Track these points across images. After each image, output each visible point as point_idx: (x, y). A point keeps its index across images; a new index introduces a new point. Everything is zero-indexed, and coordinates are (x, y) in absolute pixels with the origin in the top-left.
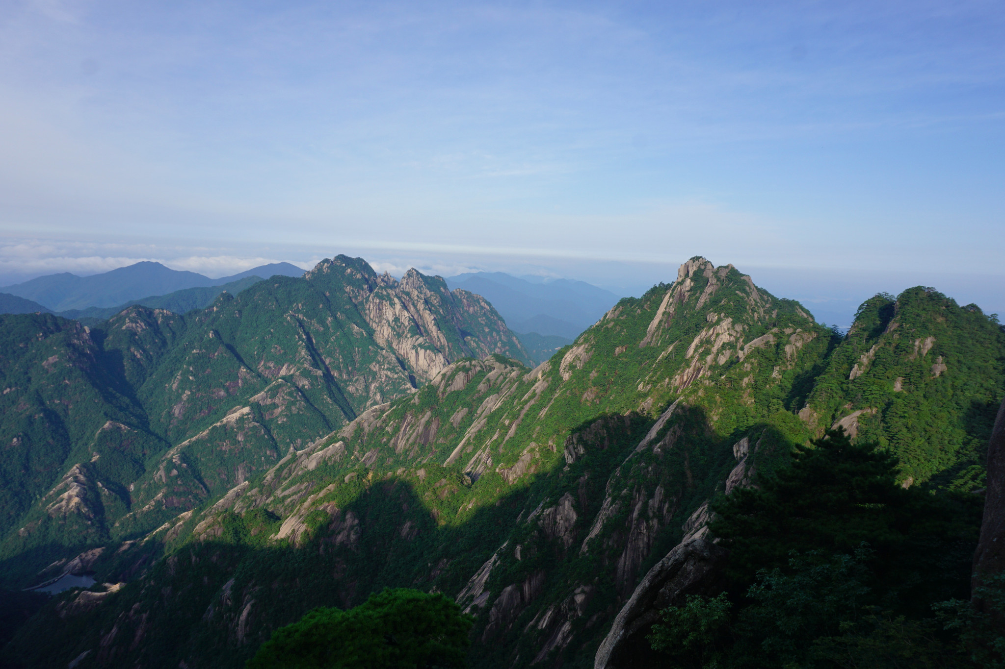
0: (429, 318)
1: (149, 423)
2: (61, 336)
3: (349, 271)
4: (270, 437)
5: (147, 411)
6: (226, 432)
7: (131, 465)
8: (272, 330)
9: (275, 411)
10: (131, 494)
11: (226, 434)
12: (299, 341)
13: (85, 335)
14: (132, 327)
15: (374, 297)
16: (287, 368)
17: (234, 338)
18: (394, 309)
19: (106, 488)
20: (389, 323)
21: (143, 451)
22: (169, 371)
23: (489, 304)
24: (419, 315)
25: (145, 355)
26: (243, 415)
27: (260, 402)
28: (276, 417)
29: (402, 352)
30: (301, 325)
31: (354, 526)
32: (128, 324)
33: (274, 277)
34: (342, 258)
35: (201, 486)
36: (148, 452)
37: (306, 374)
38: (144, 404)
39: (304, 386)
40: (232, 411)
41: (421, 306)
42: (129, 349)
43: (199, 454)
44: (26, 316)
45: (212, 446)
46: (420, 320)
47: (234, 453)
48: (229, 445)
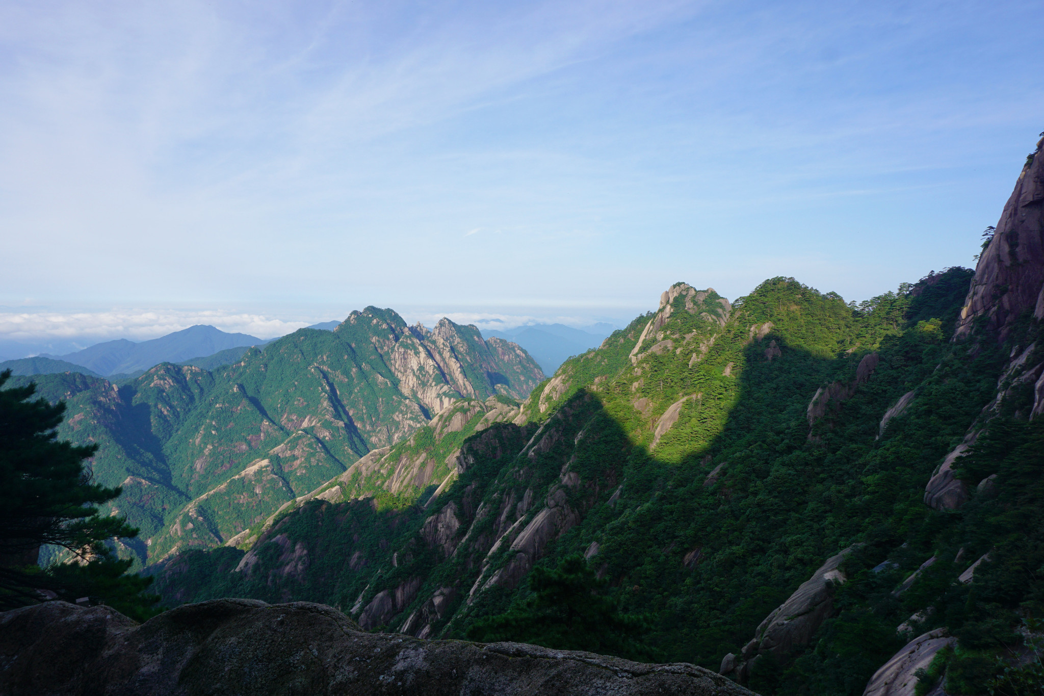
0: (454, 366)
1: (171, 479)
2: (87, 394)
3: (375, 321)
4: (288, 489)
5: (171, 467)
6: (244, 485)
7: (150, 520)
8: (296, 383)
9: (295, 463)
10: (148, 548)
11: (244, 487)
12: (321, 393)
13: (113, 393)
14: (160, 384)
15: (399, 346)
16: (309, 420)
17: (259, 392)
18: (419, 357)
19: (123, 543)
20: (414, 372)
21: (163, 506)
22: (194, 426)
23: (525, 352)
24: (445, 363)
25: (172, 412)
26: (262, 468)
27: (280, 455)
28: (295, 469)
29: (427, 401)
30: (325, 376)
31: (302, 557)
32: (156, 381)
33: (300, 330)
34: (371, 309)
35: (216, 539)
36: (167, 506)
37: (326, 425)
38: (168, 460)
39: (324, 437)
40: (251, 464)
41: (447, 354)
42: (156, 405)
43: (217, 507)
44: (56, 376)
45: (230, 499)
46: (446, 368)
47: (251, 505)
48: (246, 498)
